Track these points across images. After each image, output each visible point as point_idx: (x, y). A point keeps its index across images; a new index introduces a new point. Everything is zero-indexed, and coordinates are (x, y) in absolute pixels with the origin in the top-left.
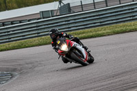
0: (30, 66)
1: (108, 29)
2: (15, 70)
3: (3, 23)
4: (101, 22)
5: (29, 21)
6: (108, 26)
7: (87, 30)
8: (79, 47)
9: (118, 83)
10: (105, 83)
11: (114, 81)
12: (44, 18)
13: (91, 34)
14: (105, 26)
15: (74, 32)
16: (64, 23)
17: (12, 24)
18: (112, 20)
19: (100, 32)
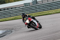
0: (19, 27)
1: (53, 11)
2: (13, 29)
3: (8, 8)
4: (50, 8)
5: (19, 7)
6: (54, 10)
7: (44, 11)
8: (35, 21)
9: (58, 35)
10: (52, 35)
11: (56, 34)
12: (25, 6)
13: (46, 13)
14: (52, 10)
15: (39, 12)
16: (34, 8)
17: (12, 9)
18: (55, 7)
19: (50, 13)
